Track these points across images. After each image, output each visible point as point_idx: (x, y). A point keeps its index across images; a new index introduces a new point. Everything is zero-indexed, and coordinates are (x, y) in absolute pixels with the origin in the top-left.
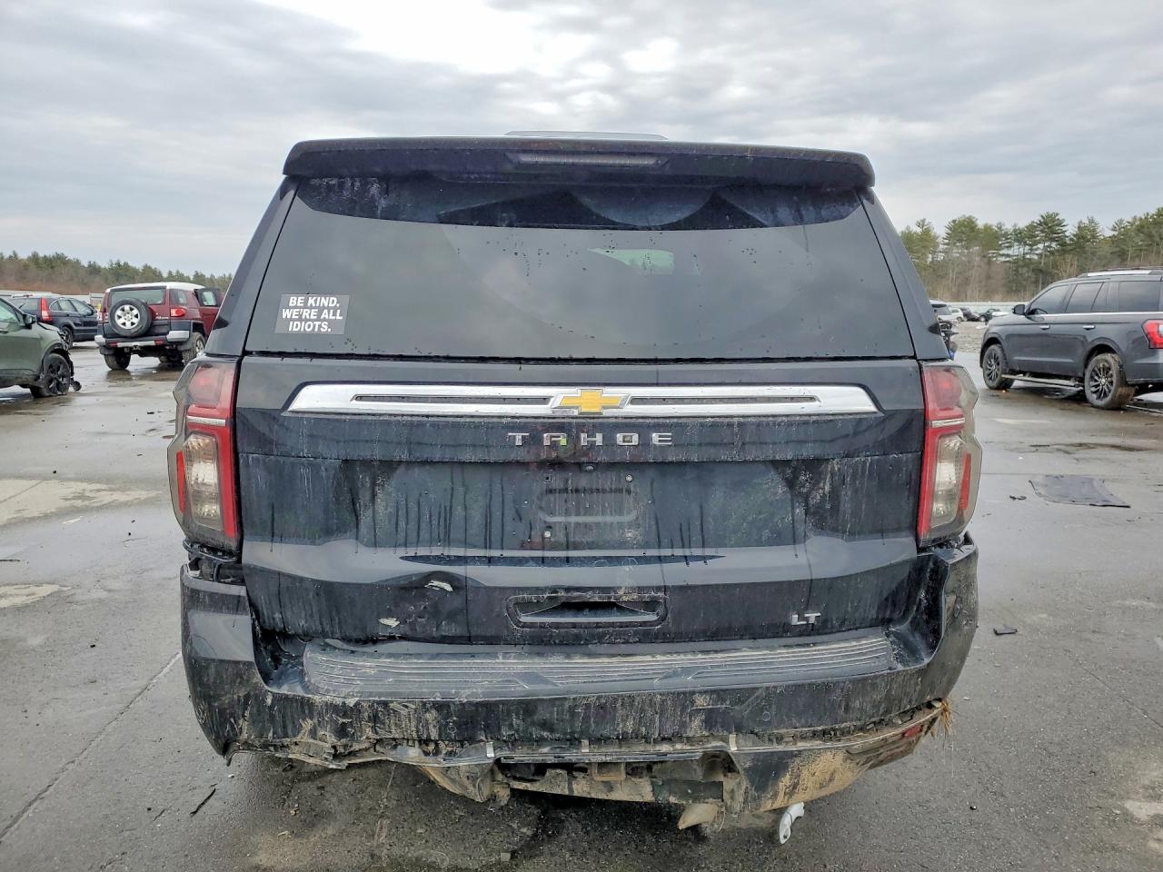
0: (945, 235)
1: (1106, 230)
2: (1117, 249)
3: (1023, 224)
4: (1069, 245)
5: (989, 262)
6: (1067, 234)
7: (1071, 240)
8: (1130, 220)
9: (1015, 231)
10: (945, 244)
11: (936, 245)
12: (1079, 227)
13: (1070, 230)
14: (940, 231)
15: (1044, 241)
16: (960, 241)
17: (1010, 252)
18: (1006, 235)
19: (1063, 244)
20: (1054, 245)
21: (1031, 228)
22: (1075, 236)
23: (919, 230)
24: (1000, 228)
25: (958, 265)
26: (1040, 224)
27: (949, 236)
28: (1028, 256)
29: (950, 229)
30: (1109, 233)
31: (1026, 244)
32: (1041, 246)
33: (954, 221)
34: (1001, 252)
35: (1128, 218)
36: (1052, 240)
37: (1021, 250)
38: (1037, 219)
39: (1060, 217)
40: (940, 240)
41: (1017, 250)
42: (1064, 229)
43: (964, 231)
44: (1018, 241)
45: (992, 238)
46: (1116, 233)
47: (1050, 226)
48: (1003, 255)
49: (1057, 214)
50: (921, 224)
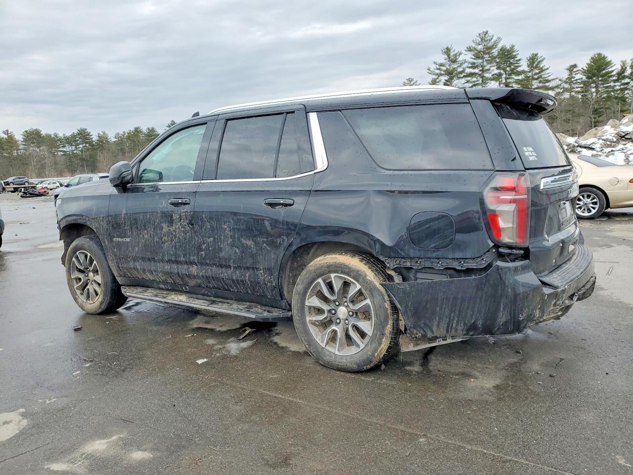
0: (22, 140)
1: (112, 139)
2: (119, 148)
3: (68, 134)
4: (96, 146)
5: (54, 156)
6: (93, 140)
7: (96, 143)
8: (122, 133)
9: (64, 137)
10: (24, 145)
11: (18, 146)
12: (99, 136)
13: (95, 138)
14: (19, 137)
15: (83, 144)
16: (33, 143)
17: (64, 150)
18: (60, 140)
19: (93, 145)
20: (87, 145)
21: (73, 136)
22: (98, 141)
23: (6, 136)
24: (56, 136)
25: (36, 157)
26: (78, 134)
27: (25, 140)
28: (75, 152)
29: (24, 136)
30: (115, 140)
31: (72, 145)
32: (81, 146)
33: (26, 131)
34: (60, 149)
35: (121, 133)
36: (86, 143)
37: (70, 148)
38: (76, 132)
39: (88, 130)
40: (20, 143)
41: (68, 149)
42: (92, 137)
43: (33, 137)
44: (68, 143)
45: (52, 142)
46: (117, 140)
47: (83, 135)
48: (61, 151)
49: (86, 129)
50: (6, 132)
